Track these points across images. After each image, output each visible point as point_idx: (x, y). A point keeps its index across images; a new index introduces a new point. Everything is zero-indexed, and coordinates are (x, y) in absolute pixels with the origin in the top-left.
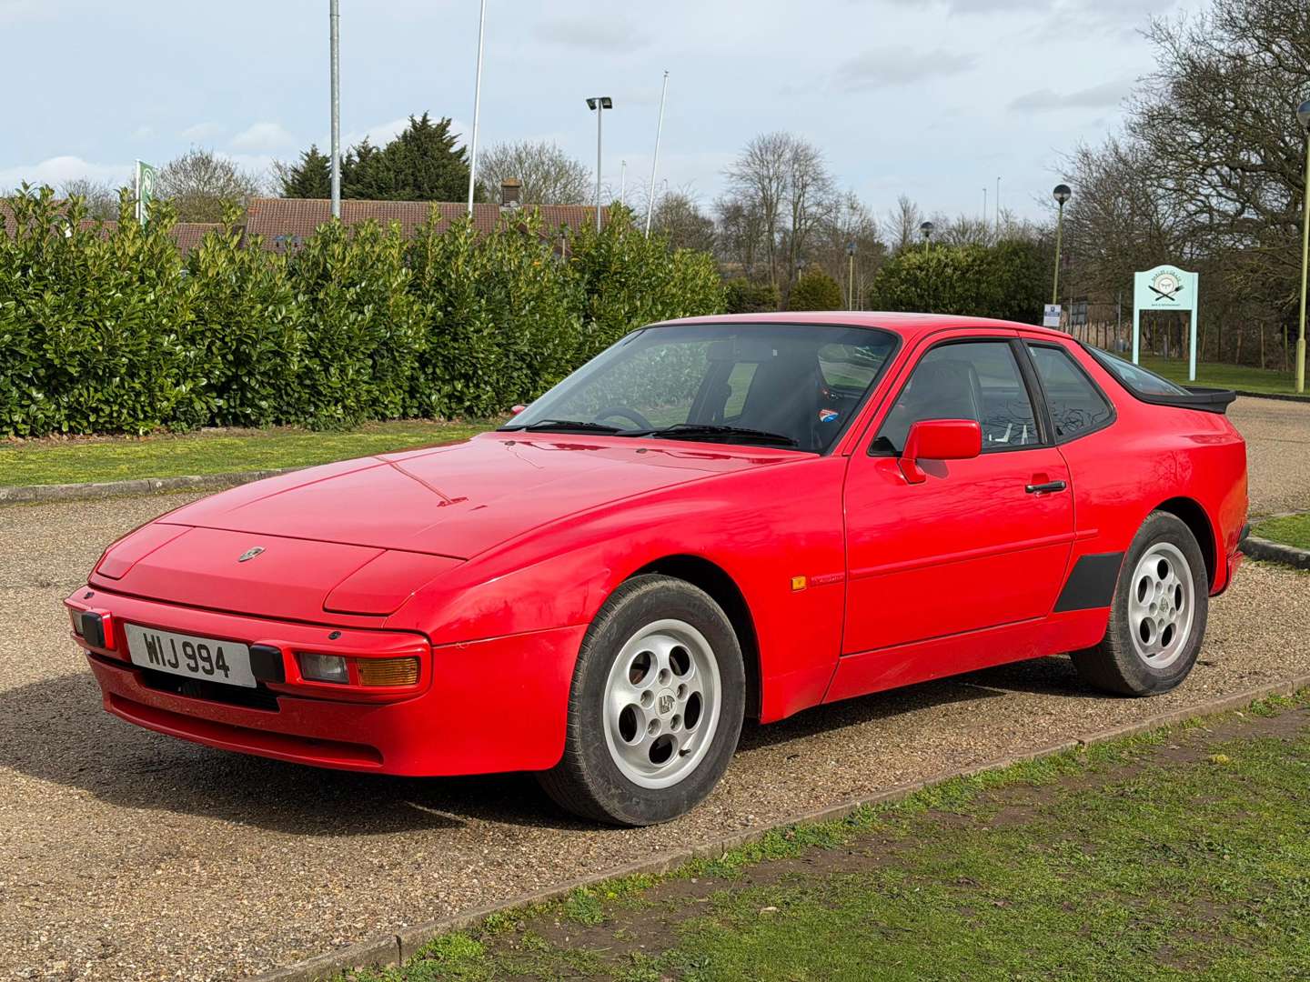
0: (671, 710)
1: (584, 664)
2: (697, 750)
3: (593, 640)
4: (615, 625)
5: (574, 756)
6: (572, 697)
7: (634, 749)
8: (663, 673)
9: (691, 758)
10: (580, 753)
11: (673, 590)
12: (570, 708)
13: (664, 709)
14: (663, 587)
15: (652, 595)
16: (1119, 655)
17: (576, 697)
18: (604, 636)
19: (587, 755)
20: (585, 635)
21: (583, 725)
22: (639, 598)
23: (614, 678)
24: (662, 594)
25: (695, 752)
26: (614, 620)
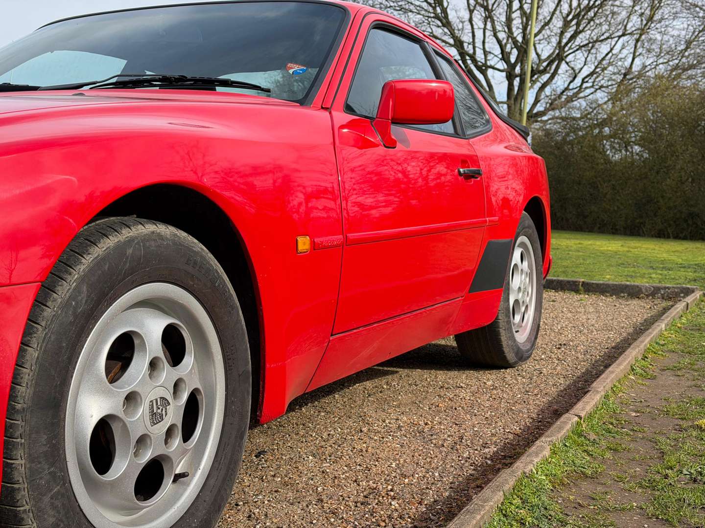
0: (166, 419)
1: (33, 353)
2: (196, 470)
3: (48, 312)
4: (85, 288)
5: (16, 514)
6: (11, 412)
7: (113, 484)
8: (153, 365)
9: (188, 485)
10: (27, 507)
11: (167, 238)
12: (8, 431)
13: (156, 417)
14: (153, 232)
15: (138, 243)
16: (504, 331)
17: (18, 411)
18: (66, 305)
19: (40, 510)
20: (33, 306)
21: (32, 459)
22: (120, 248)
23: (82, 375)
24: (153, 243)
25: (194, 475)
26: (82, 280)
